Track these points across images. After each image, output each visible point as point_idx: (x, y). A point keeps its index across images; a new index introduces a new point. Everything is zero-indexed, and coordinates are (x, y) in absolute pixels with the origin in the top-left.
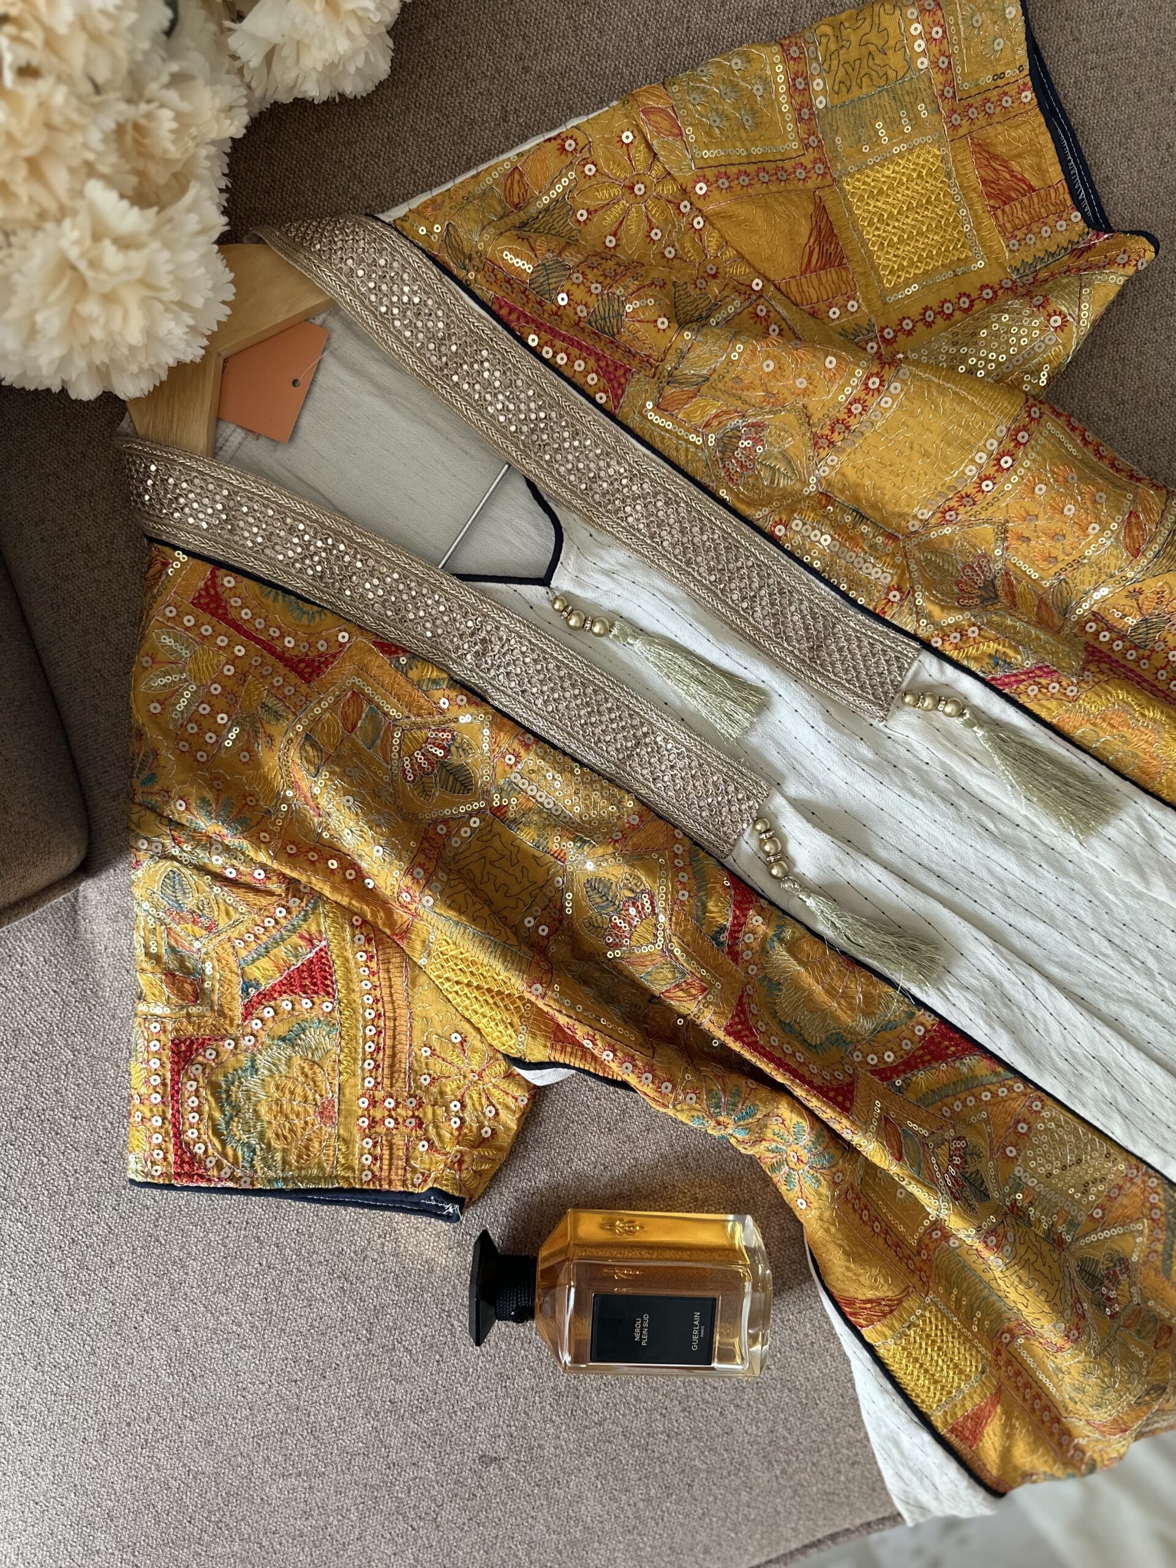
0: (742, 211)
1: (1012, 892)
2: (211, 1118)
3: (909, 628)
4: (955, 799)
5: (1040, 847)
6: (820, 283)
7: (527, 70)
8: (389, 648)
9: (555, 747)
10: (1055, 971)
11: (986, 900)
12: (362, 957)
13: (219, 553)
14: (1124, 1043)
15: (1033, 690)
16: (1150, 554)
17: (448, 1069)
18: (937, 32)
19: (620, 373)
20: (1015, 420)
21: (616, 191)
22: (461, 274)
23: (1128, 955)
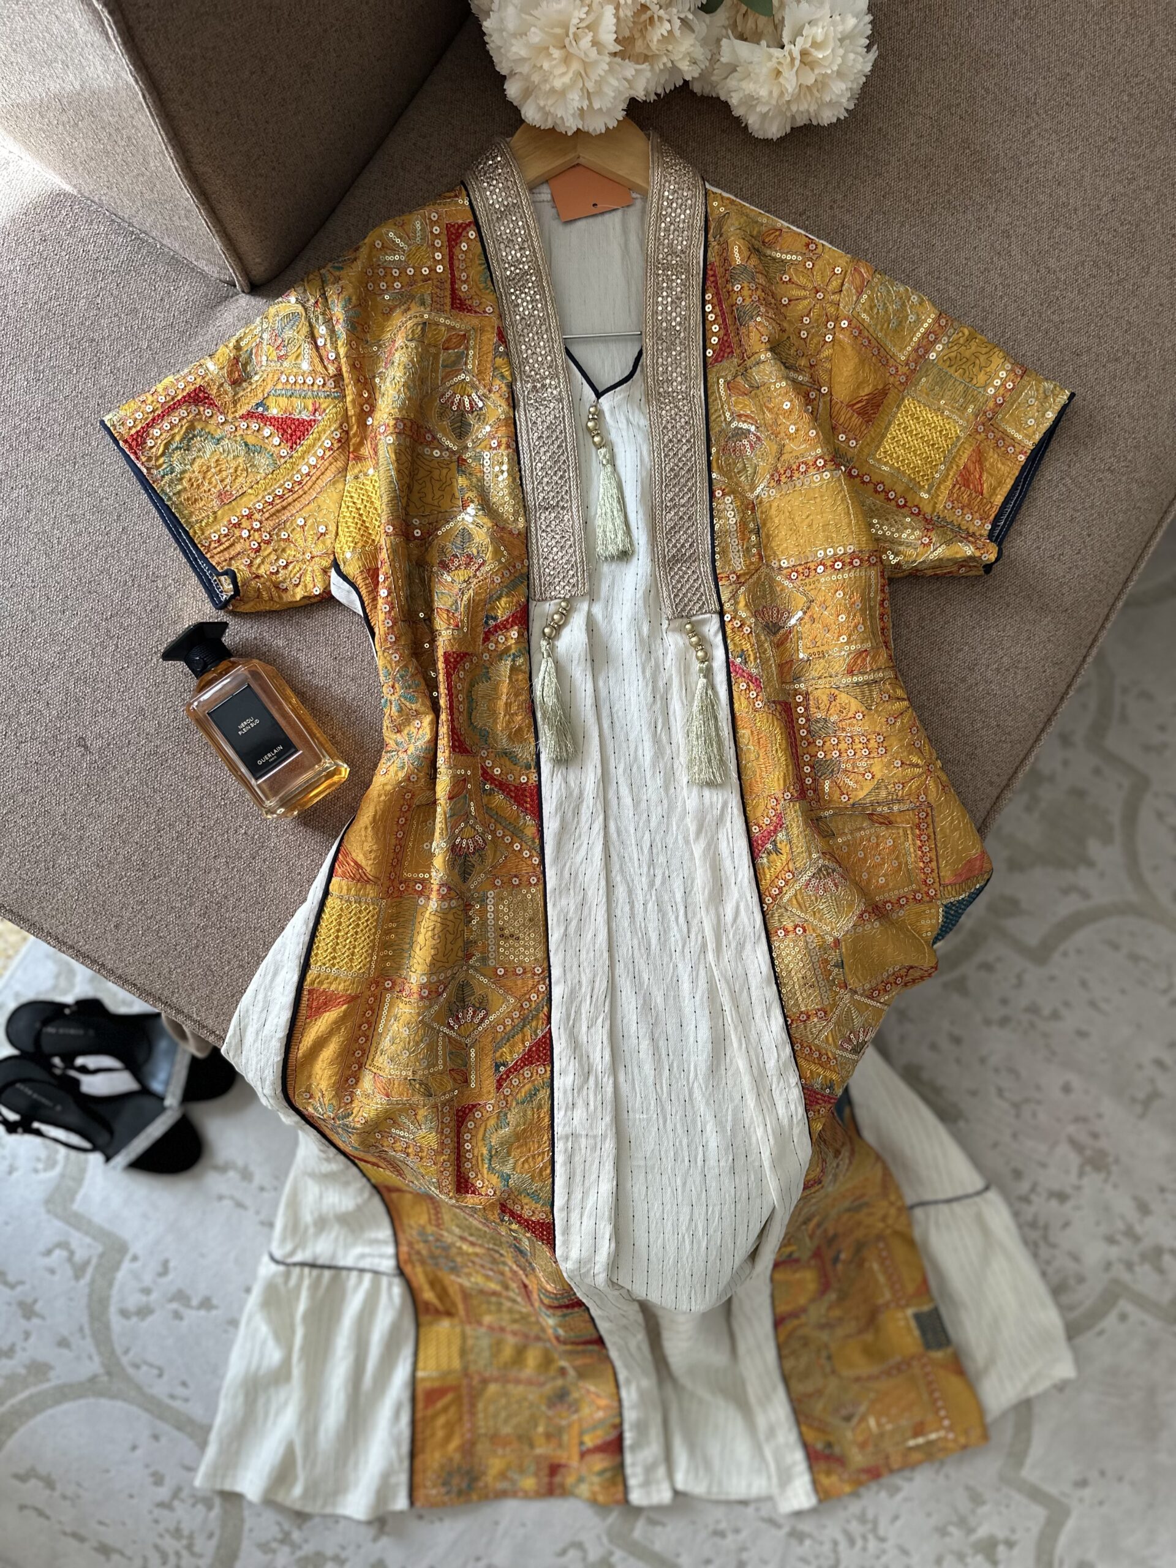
0: (849, 351)
1: (635, 769)
2: (173, 436)
3: (724, 598)
4: (658, 697)
5: (669, 765)
6: (850, 418)
7: (831, 208)
8: (502, 337)
9: (519, 463)
11: (620, 759)
12: (328, 444)
13: (482, 220)
14: (604, 900)
15: (743, 686)
16: (855, 679)
17: (301, 542)
18: (1010, 385)
19: (728, 350)
20: (861, 551)
21: (810, 286)
23: (652, 863)
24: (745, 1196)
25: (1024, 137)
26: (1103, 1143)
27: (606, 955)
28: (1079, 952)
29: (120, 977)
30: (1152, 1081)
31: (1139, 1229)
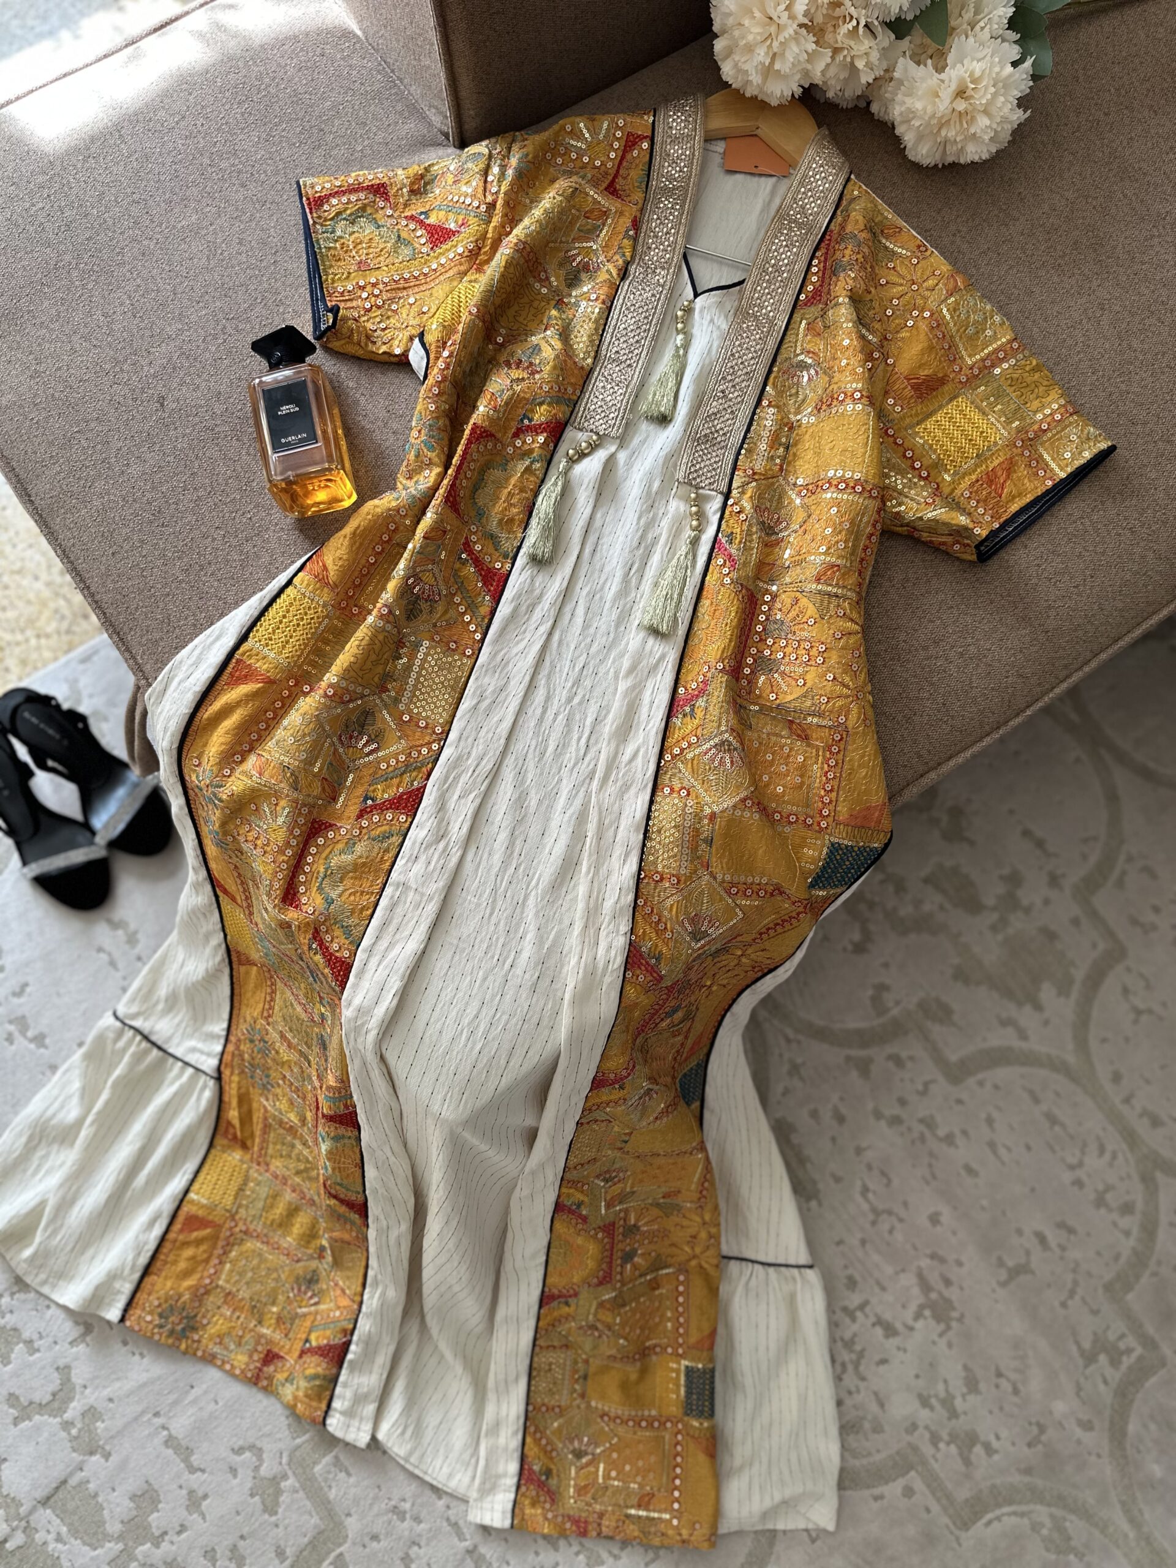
1: (598, 596)
2: (346, 209)
3: (734, 485)
4: (643, 545)
6: (904, 389)
7: (954, 235)
8: (636, 224)
9: (607, 318)
10: (556, 637)
11: (588, 581)
12: (460, 250)
13: (658, 139)
15: (720, 562)
19: (818, 298)
21: (909, 277)
22: (839, 212)
23: (577, 682)
24: (535, 1020)
25: (1146, 240)
26: (953, 1293)
27: (503, 741)
28: (996, 1087)
29: (96, 602)
30: (1028, 1253)
31: (958, 1402)
